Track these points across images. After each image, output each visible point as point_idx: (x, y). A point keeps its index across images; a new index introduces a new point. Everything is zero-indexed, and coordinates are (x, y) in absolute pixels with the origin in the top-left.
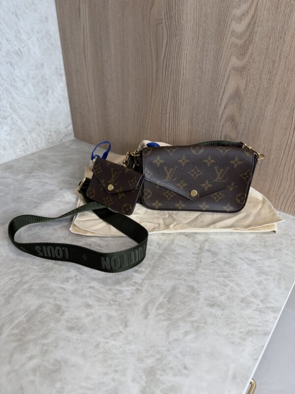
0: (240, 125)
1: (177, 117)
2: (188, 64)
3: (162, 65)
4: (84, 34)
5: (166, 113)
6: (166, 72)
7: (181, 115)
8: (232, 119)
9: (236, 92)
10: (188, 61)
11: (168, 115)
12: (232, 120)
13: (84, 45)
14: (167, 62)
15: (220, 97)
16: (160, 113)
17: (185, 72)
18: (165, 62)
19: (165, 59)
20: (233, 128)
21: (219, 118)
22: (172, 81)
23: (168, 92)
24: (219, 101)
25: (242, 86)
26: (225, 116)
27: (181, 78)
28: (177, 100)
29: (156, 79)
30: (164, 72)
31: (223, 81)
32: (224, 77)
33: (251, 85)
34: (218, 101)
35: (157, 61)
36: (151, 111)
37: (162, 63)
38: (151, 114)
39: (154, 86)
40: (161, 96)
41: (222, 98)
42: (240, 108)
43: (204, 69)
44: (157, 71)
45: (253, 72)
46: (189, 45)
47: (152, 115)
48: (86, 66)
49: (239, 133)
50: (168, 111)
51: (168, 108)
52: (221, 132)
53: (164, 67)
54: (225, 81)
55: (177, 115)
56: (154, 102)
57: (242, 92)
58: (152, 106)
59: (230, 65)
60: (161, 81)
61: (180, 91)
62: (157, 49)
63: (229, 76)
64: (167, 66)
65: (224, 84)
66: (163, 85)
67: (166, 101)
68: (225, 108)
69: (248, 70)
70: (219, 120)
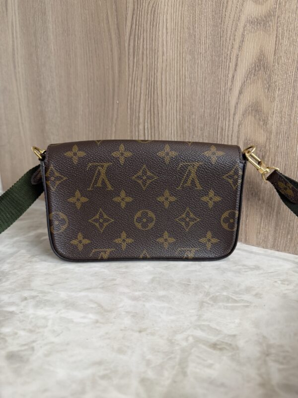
0: (272, 118)
1: (156, 126)
2: (169, 34)
3: (127, 49)
4: (13, 34)
5: (139, 124)
6: (134, 58)
7: (164, 121)
8: (255, 109)
9: (260, 60)
10: (169, 31)
11: (141, 127)
12: (256, 111)
13: (13, 49)
14: (134, 41)
15: (230, 76)
16: (128, 126)
17: (165, 49)
18: (132, 41)
19: (132, 37)
20: (259, 124)
21: (232, 112)
22: (145, 69)
23: (139, 89)
24: (229, 84)
25: (270, 47)
26: (242, 108)
27: (160, 60)
28: (156, 98)
29: (120, 72)
30: (131, 58)
31: (232, 48)
32: (234, 40)
33: (285, 42)
34: (226, 84)
35: (119, 43)
36: (114, 125)
37: (127, 45)
38: (114, 130)
39: (116, 84)
40: (129, 98)
41: (233, 77)
42: (269, 87)
43: (197, 37)
44: (120, 59)
45: (286, 18)
46: (170, 5)
47: (115, 132)
48: (16, 80)
49: (271, 133)
50: (141, 120)
51: (141, 115)
52: (238, 137)
53: (131, 50)
54: (236, 46)
55: (156, 123)
56: (118, 109)
57: (271, 58)
58: (115, 116)
59: (243, 18)
60: (127, 74)
61: (159, 83)
62: (118, 24)
63: (243, 35)
64: (136, 48)
65: (235, 51)
66: (130, 79)
67: (138, 104)
68: (240, 93)
69: (278, 17)
70: (232, 116)
